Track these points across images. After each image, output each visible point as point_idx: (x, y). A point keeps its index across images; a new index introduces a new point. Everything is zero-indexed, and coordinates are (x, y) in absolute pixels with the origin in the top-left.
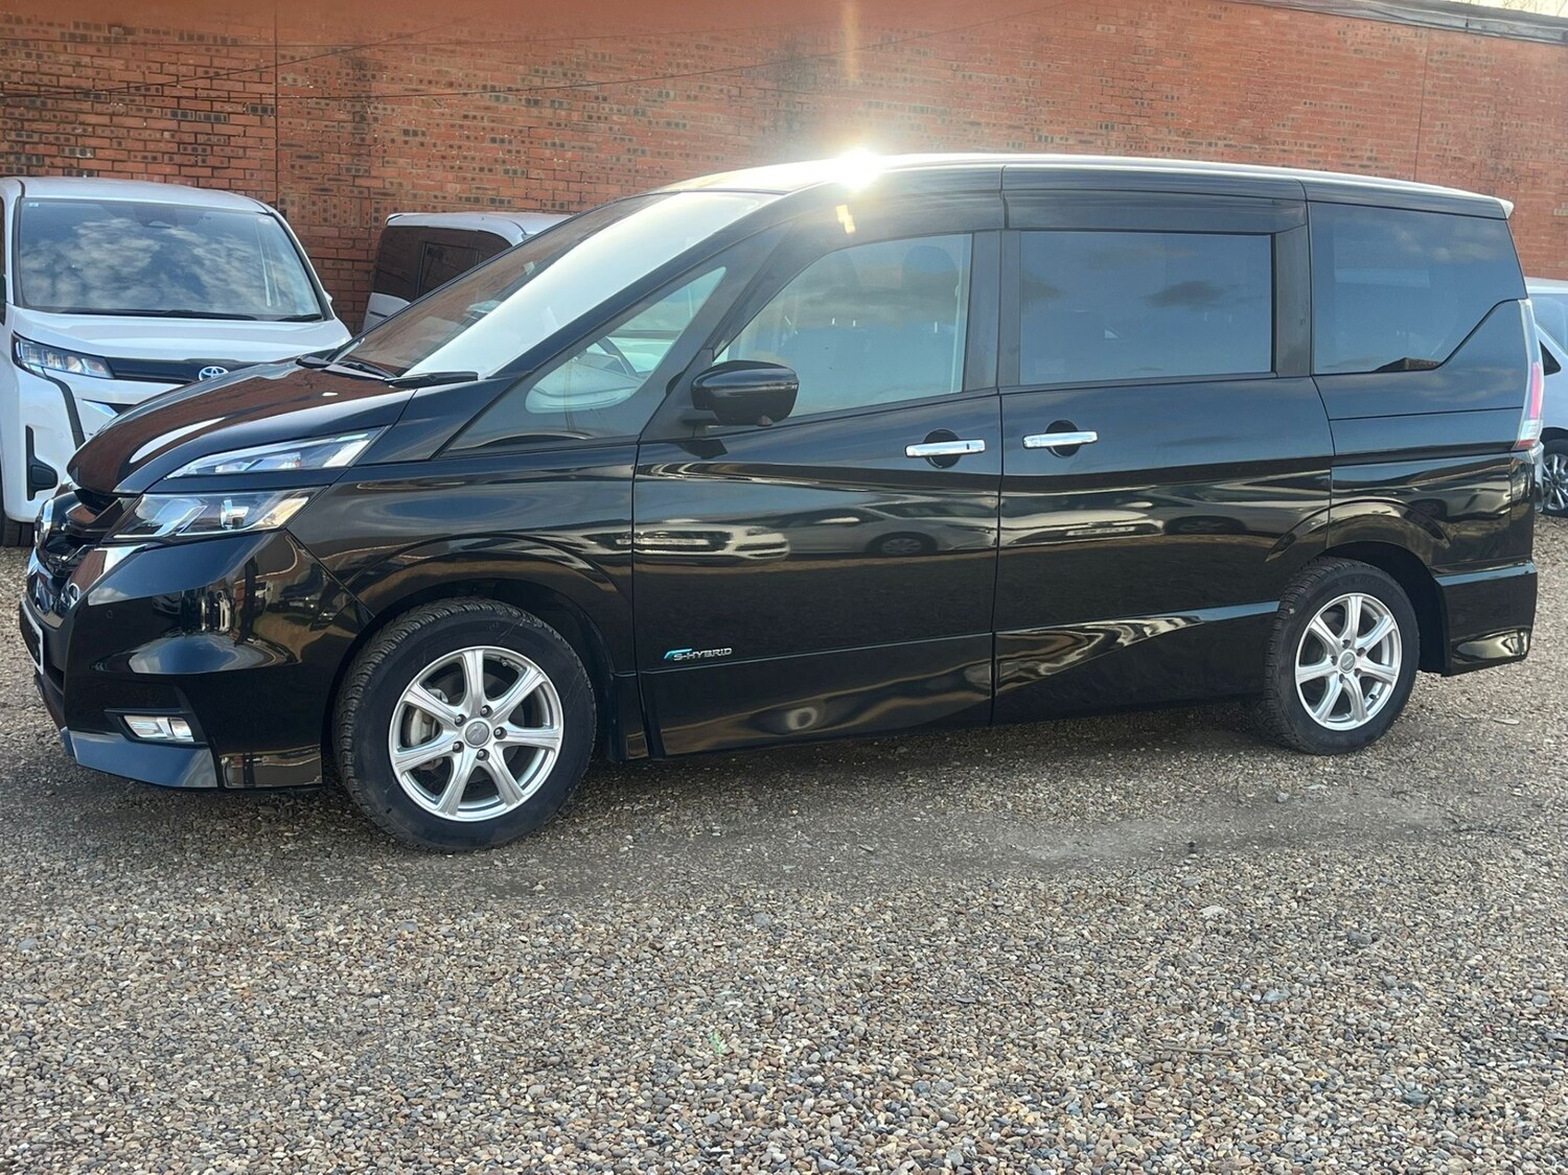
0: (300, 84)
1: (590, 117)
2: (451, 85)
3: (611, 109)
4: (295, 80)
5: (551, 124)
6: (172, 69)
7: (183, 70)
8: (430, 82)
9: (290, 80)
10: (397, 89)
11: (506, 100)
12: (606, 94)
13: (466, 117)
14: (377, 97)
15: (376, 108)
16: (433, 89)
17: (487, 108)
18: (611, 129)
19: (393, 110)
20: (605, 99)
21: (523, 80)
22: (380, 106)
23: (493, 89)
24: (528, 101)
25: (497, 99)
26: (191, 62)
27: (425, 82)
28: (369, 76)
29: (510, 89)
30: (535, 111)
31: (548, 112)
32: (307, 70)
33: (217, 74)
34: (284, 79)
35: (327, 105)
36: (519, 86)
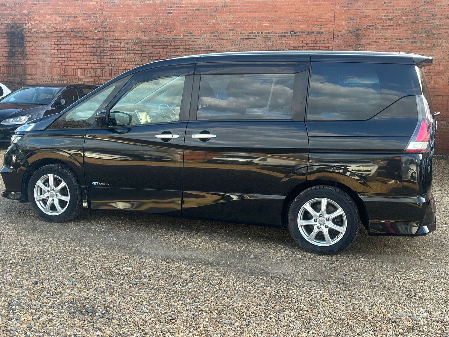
0: (340, 43)
1: (434, 45)
2: (386, 39)
3: (442, 42)
4: (338, 42)
5: (419, 48)
6: (305, 42)
7: (308, 42)
8: (379, 39)
9: (337, 42)
10: (368, 41)
11: (404, 42)
12: (440, 37)
13: (390, 48)
14: (362, 44)
15: (362, 48)
16: (380, 41)
17: (398, 45)
18: (442, 48)
19: (367, 48)
20: (440, 39)
21: (411, 35)
22: (363, 47)
23: (400, 39)
24: (412, 42)
25: (401, 42)
26: (310, 39)
27: (378, 39)
28: (360, 39)
29: (406, 39)
30: (414, 45)
31: (419, 45)
32: (342, 39)
33: (317, 42)
34: (335, 42)
35: (347, 48)
36: (409, 37)
